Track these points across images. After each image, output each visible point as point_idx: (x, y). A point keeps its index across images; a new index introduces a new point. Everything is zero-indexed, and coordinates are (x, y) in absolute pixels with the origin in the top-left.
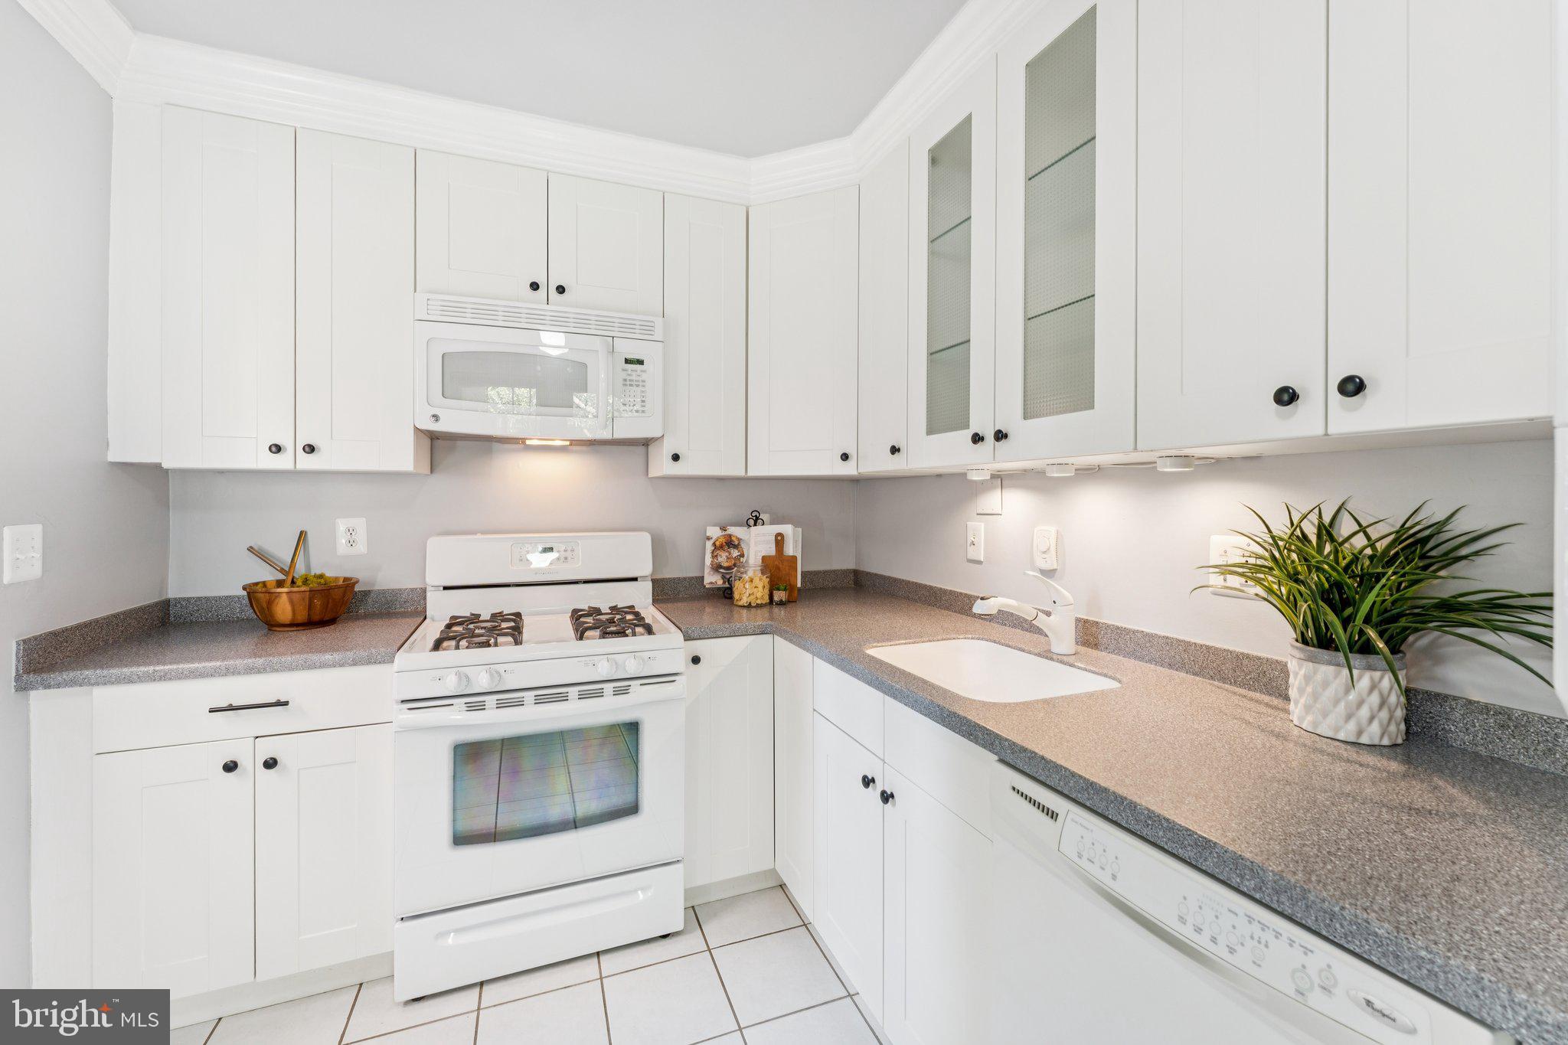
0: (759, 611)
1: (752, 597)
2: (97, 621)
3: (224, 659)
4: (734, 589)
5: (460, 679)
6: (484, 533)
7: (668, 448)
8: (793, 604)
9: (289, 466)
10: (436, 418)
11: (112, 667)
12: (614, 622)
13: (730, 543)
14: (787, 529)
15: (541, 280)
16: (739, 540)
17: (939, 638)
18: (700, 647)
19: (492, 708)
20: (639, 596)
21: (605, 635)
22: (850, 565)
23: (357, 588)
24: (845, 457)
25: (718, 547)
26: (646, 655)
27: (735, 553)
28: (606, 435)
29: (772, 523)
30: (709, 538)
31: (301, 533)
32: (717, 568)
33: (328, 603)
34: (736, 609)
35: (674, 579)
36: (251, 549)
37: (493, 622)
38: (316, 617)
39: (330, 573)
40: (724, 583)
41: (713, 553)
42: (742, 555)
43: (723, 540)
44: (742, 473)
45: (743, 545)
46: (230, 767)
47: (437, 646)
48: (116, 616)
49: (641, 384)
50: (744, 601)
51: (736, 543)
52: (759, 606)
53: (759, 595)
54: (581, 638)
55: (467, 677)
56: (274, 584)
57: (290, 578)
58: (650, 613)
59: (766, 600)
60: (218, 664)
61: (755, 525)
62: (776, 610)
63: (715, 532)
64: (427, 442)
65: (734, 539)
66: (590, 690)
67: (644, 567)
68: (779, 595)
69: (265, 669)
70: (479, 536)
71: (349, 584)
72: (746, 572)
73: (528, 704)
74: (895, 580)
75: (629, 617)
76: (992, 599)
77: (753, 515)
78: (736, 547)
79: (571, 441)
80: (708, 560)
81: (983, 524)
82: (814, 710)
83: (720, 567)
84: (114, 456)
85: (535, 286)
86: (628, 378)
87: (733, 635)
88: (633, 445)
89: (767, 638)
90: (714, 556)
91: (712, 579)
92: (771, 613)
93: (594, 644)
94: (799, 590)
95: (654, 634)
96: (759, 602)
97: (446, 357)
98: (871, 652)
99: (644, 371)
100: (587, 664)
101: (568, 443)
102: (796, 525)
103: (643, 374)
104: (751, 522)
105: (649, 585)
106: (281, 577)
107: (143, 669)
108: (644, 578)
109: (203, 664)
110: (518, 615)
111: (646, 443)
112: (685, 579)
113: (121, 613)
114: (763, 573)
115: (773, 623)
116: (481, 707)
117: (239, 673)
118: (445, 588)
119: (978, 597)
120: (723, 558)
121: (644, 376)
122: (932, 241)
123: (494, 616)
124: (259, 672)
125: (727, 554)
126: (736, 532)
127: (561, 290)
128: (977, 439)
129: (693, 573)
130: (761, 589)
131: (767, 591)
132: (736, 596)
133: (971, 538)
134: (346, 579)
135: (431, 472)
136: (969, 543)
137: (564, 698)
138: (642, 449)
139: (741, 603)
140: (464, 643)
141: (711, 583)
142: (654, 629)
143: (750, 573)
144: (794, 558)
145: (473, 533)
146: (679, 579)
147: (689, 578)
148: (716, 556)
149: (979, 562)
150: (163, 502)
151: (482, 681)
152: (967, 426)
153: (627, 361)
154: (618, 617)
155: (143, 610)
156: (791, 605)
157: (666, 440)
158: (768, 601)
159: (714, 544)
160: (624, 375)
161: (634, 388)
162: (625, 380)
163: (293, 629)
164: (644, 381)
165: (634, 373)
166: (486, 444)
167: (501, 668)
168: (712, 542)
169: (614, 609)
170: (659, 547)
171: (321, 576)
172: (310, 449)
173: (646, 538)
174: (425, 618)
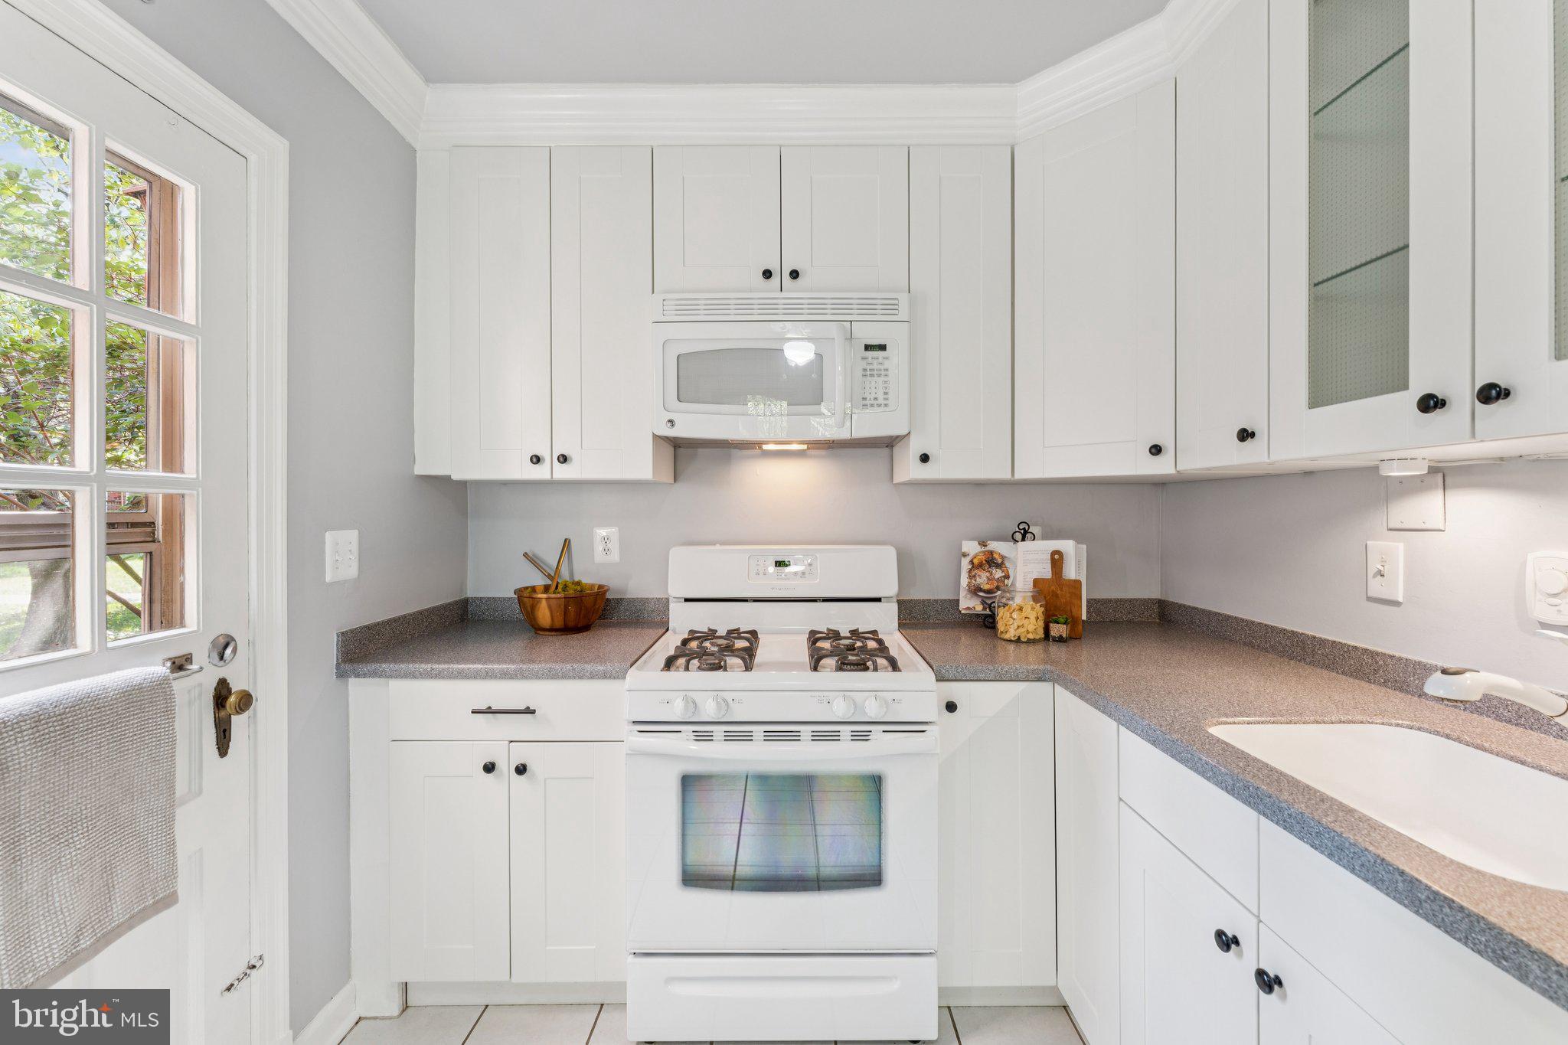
0: (1031, 648)
1: (1021, 630)
2: (404, 617)
3: (485, 663)
4: (998, 618)
5: (687, 702)
6: (723, 543)
7: (916, 447)
8: (1078, 642)
9: (547, 476)
10: (671, 422)
11: (402, 662)
12: (854, 649)
13: (991, 561)
14: (1067, 546)
15: (774, 267)
16: (1003, 557)
17: (1333, 719)
18: (957, 691)
19: (720, 740)
20: (883, 620)
21: (842, 666)
22: (1153, 592)
23: (609, 596)
24: (1156, 450)
25: (975, 566)
26: (889, 696)
27: (998, 574)
28: (844, 434)
29: (1045, 537)
30: (965, 555)
31: (566, 540)
32: (975, 591)
33: (581, 609)
34: (1000, 642)
35: (924, 601)
36: (526, 555)
37: (727, 639)
38: (571, 624)
39: (586, 580)
40: (984, 609)
41: (970, 572)
42: (1007, 577)
43: (982, 557)
44: (1006, 475)
45: (1007, 564)
46: (489, 768)
47: (669, 663)
48: (421, 613)
49: (883, 373)
50: (1011, 634)
51: (1000, 561)
52: (1030, 642)
53: (1031, 628)
54: (815, 669)
55: (694, 702)
56: (542, 588)
57: (555, 584)
58: (897, 642)
59: (1041, 634)
60: (480, 666)
61: (1023, 539)
62: (1054, 648)
63: (972, 548)
64: (669, 451)
65: (995, 556)
66: (825, 731)
67: (889, 587)
68: (1057, 630)
69: (516, 676)
70: (718, 547)
71: (602, 591)
72: (1013, 599)
73: (756, 740)
74: (1228, 617)
75: (872, 644)
76: (1468, 675)
77: (1021, 527)
78: (999, 566)
79: (808, 443)
80: (964, 581)
81: (1401, 546)
82: (1120, 799)
83: (981, 590)
84: (419, 470)
85: (767, 274)
86: (869, 367)
87: (1000, 679)
88: (875, 447)
89: (1046, 687)
90: (971, 577)
91: (969, 604)
92: (1046, 651)
93: (830, 677)
94: (1083, 621)
95: (900, 671)
96: (1031, 636)
97: (681, 359)
98: (1215, 731)
99: (887, 358)
100: (820, 701)
101: (805, 447)
102: (1078, 540)
103: (886, 362)
104: (1018, 536)
105: (895, 606)
106: (549, 582)
107: (423, 666)
108: (889, 599)
109: (468, 666)
110: (754, 633)
111: (890, 443)
112: (936, 601)
113: (425, 610)
114: (1035, 599)
115: (1053, 668)
116: (707, 738)
117: (496, 677)
118: (687, 600)
119: (1434, 669)
120: (982, 579)
121: (887, 364)
122: (1316, 113)
123: (730, 632)
124: (511, 678)
125: (988, 574)
126: (999, 547)
127: (794, 275)
128: (1430, 403)
129: (945, 595)
130: (1033, 619)
131: (1041, 623)
132: (1001, 626)
133: (1374, 565)
134: (600, 587)
135: (675, 482)
136: (1371, 572)
137: (795, 737)
138: (886, 451)
139: (1007, 636)
140: (695, 663)
141: (968, 608)
142: (900, 664)
143: (1018, 600)
144: (1077, 583)
145: (713, 543)
146: (929, 601)
147: (941, 600)
148: (974, 576)
149: (1396, 604)
150: (463, 511)
151: (709, 710)
152: (1404, 386)
153: (868, 348)
154: (859, 644)
155: (445, 607)
156: (1073, 643)
157: (912, 436)
158: (1043, 636)
159: (972, 562)
160: (863, 364)
161: (876, 378)
162: (865, 370)
163: (552, 634)
164: (887, 370)
165: (875, 361)
166: (725, 450)
167: (728, 696)
168: (968, 559)
169: (855, 633)
170: (906, 564)
171: (579, 583)
172: (563, 459)
173: (891, 553)
174: (668, 630)
